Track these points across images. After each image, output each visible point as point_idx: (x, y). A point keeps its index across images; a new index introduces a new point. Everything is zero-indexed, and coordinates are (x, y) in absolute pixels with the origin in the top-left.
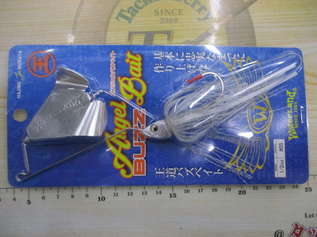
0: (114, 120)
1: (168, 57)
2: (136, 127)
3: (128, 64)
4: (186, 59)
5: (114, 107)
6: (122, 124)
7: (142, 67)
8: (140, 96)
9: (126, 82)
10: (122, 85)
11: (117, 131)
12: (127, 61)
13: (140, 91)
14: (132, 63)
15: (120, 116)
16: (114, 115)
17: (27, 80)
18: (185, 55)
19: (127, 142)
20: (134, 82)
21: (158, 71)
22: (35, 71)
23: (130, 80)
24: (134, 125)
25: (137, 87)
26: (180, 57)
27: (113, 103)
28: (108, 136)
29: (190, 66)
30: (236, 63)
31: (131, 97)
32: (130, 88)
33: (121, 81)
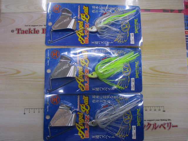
0: (78, 119)
1: (97, 97)
2: (86, 121)
3: (84, 100)
4: (103, 98)
5: (79, 114)
6: (81, 120)
7: (88, 101)
8: (87, 111)
9: (83, 106)
10: (82, 107)
11: (79, 122)
12: (83, 98)
13: (87, 109)
14: (85, 99)
15: (81, 117)
16: (79, 117)
17: (50, 105)
18: (103, 96)
19: (83, 126)
20: (85, 106)
21: (94, 102)
22: (53, 102)
23: (84, 105)
24: (85, 121)
25: (87, 108)
26: (101, 97)
27: (78, 113)
28: (77, 124)
29: (104, 100)
30: (120, 99)
31: (84, 111)
32: (84, 108)
33: (81, 106)
